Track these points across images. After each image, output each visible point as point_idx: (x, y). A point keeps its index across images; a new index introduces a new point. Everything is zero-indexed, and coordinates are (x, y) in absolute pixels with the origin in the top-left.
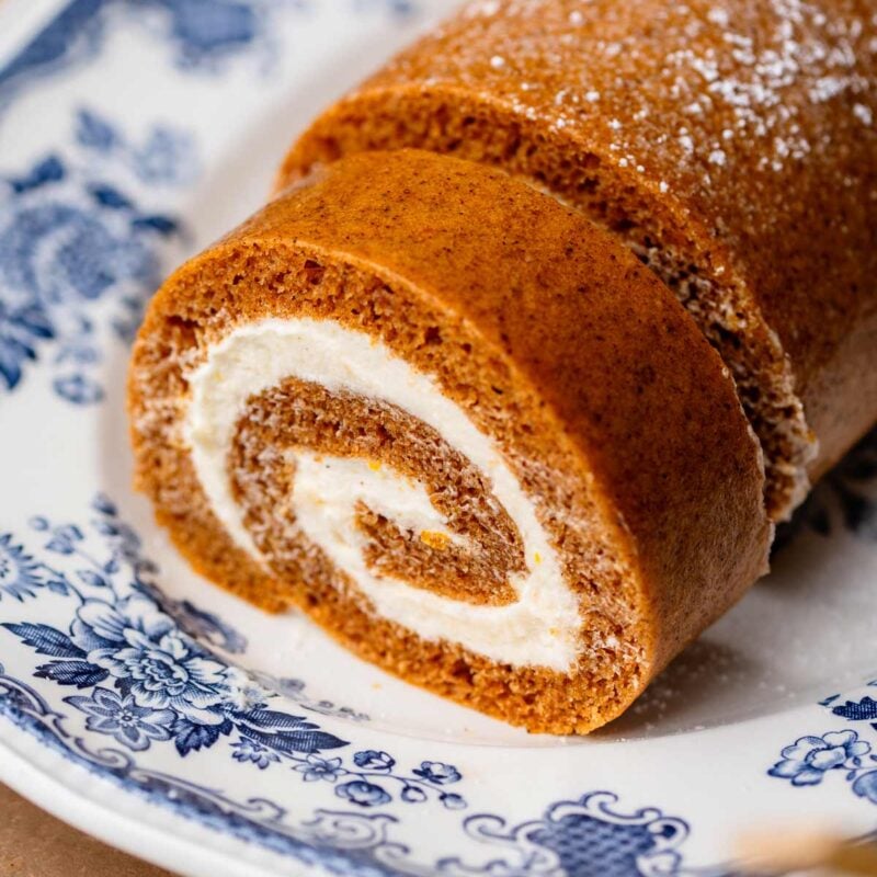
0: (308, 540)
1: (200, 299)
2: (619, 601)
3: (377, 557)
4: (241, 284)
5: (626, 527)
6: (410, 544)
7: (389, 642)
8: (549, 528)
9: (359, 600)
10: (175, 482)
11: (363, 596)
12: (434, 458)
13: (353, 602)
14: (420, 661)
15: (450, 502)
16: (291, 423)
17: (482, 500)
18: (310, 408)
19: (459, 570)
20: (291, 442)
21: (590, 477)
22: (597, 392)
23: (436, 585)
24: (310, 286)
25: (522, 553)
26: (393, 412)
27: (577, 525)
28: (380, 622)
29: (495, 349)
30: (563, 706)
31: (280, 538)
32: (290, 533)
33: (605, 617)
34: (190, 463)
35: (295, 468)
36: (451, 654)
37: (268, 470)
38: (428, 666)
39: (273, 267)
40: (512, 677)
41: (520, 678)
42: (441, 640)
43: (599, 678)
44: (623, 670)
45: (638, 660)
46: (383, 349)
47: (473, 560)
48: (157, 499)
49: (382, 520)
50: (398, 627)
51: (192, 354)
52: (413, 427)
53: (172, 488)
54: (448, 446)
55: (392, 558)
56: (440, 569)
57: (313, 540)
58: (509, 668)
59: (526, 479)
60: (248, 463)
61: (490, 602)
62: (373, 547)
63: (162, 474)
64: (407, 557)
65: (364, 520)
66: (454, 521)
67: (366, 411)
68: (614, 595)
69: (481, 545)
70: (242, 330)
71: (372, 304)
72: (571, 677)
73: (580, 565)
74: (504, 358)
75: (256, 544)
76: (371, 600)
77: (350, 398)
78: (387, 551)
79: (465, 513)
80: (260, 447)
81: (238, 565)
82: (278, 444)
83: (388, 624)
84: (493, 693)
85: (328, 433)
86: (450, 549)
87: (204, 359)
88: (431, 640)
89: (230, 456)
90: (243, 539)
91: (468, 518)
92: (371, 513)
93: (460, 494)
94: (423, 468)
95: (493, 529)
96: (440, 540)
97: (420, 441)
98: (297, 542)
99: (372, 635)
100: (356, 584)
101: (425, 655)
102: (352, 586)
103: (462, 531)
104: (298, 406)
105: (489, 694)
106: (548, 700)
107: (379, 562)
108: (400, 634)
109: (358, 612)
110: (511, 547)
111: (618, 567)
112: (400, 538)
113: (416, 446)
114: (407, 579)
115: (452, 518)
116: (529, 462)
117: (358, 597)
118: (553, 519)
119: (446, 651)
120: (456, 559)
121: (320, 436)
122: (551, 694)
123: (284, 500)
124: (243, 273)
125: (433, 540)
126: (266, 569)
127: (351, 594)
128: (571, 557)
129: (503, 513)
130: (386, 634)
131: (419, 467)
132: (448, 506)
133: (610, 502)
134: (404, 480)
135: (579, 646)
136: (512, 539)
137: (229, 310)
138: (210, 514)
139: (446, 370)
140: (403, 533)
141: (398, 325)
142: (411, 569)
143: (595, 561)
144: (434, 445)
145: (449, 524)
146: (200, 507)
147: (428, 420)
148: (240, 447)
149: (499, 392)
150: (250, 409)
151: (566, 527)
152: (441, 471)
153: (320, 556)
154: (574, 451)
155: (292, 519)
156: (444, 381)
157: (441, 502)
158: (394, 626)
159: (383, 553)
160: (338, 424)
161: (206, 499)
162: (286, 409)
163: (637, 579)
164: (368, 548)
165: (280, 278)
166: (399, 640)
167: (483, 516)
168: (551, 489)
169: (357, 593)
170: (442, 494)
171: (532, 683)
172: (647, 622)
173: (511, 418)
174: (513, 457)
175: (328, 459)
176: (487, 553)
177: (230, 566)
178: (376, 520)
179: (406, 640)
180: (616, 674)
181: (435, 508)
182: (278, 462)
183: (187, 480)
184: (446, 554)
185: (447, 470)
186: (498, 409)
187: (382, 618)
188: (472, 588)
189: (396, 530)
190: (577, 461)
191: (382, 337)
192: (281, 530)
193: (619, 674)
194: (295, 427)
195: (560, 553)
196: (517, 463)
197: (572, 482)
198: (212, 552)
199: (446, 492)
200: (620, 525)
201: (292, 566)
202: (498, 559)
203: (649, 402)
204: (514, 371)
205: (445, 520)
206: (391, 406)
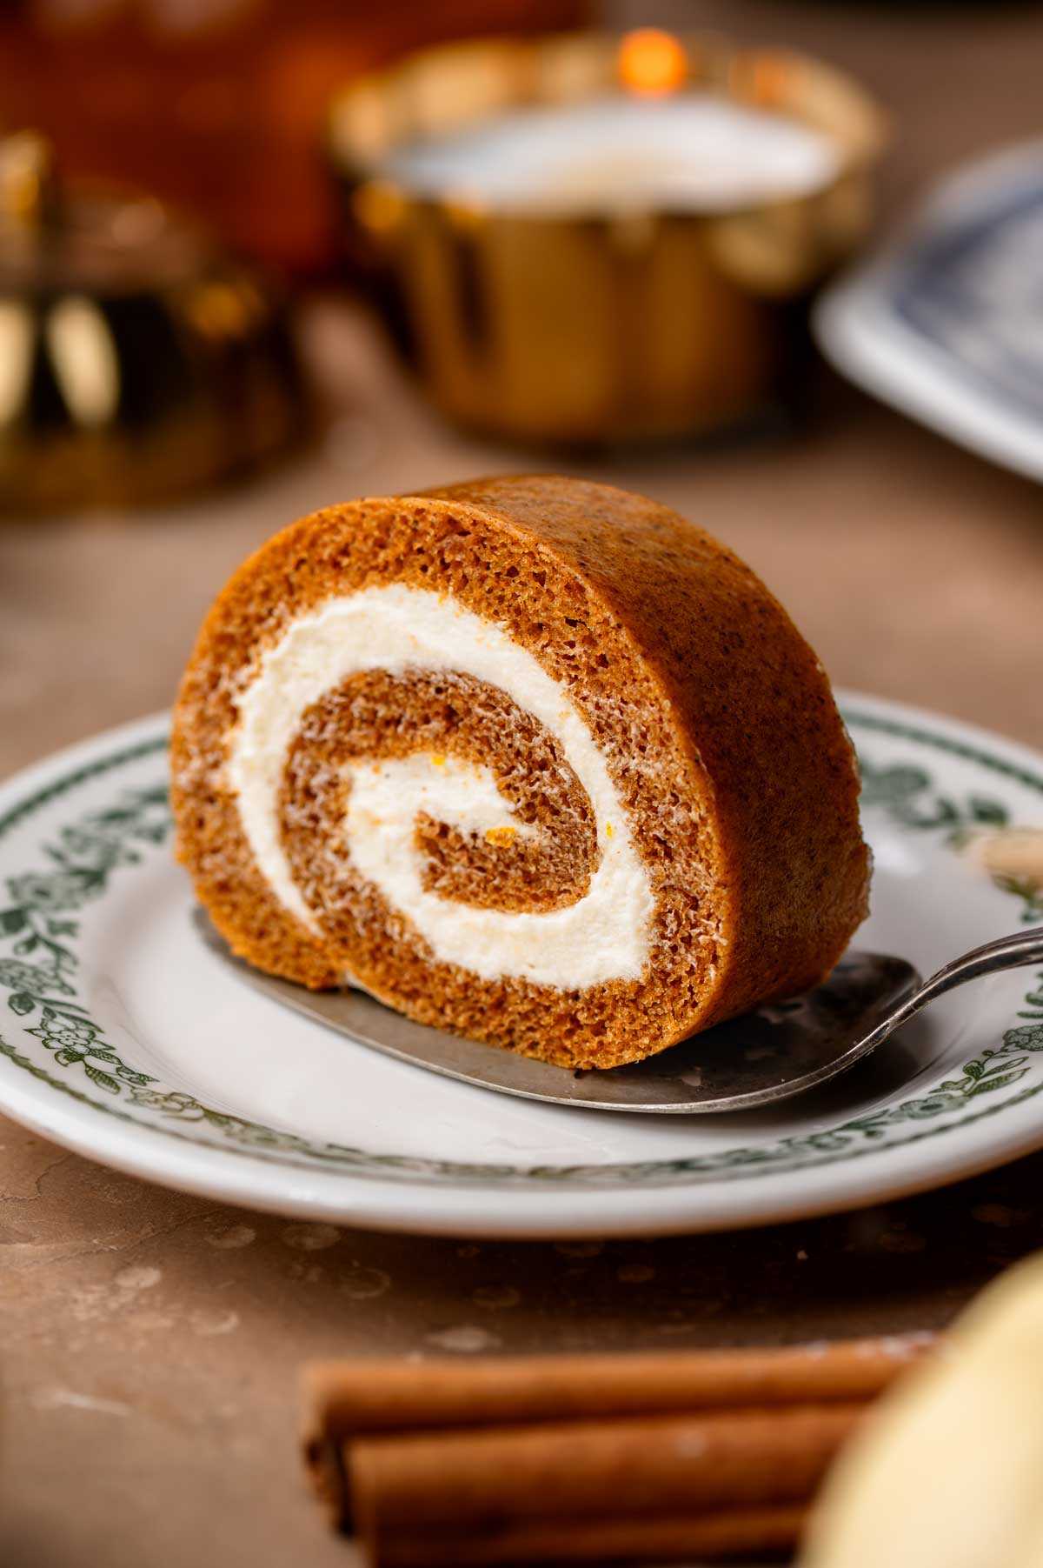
0: (361, 878)
1: (257, 600)
2: (694, 864)
3: (435, 880)
4: (304, 568)
5: (704, 766)
6: (473, 851)
7: (448, 991)
8: (621, 784)
9: (415, 944)
10: (219, 842)
11: (420, 937)
12: (503, 732)
13: (409, 945)
14: (482, 1011)
15: (517, 785)
16: (349, 729)
17: (554, 774)
18: (371, 705)
19: (526, 874)
20: (347, 754)
21: (667, 704)
22: (680, 636)
23: (499, 900)
24: (377, 549)
25: (595, 831)
26: (461, 683)
27: (651, 770)
28: (438, 967)
29: (570, 571)
30: (633, 1027)
31: (331, 885)
32: (342, 875)
33: (681, 890)
34: (235, 811)
35: (349, 789)
36: (516, 991)
37: (321, 798)
38: (489, 1014)
39: (338, 538)
40: (580, 1005)
41: (589, 1002)
42: (503, 976)
43: (673, 977)
44: (699, 959)
45: (715, 937)
46: (452, 604)
47: (541, 853)
48: (200, 870)
49: (444, 830)
50: (459, 969)
51: (244, 673)
52: (483, 697)
53: (215, 851)
54: (519, 710)
55: (453, 876)
56: (504, 875)
57: (368, 876)
58: (575, 996)
59: (598, 725)
60: (299, 796)
61: (559, 904)
62: (433, 868)
63: (205, 835)
64: (469, 870)
65: (424, 834)
66: (522, 809)
67: (432, 690)
68: (690, 856)
69: (550, 832)
70: (301, 623)
71: (441, 552)
72: (643, 982)
73: (653, 823)
74: (582, 581)
75: (305, 899)
76: (429, 942)
77: (415, 678)
78: (447, 869)
79: (534, 795)
80: (313, 771)
81: (284, 933)
82: (334, 760)
83: (448, 969)
84: (560, 1031)
85: (389, 732)
86: (516, 845)
87: (256, 676)
88: (493, 979)
89: (282, 792)
90: (290, 897)
91: (537, 801)
92: (432, 824)
93: (530, 771)
94: (491, 749)
95: (564, 808)
96: (506, 835)
97: (490, 714)
98: (350, 883)
99: (431, 988)
100: (413, 924)
101: (486, 1000)
102: (408, 928)
103: (530, 820)
104: (359, 706)
105: (556, 1033)
106: (619, 1022)
107: (438, 885)
108: (461, 979)
109: (415, 960)
110: (583, 824)
111: (694, 816)
112: (464, 847)
113: (484, 721)
114: (468, 900)
115: (520, 804)
116: (602, 701)
117: (415, 939)
118: (626, 770)
119: (509, 990)
120: (522, 857)
121: (380, 737)
122: (622, 1014)
123: (336, 832)
124: (304, 555)
125: (498, 838)
126: (315, 929)
127: (407, 937)
128: (644, 816)
129: (576, 784)
130: (445, 983)
131: (486, 749)
132: (516, 789)
133: (687, 734)
134: (471, 769)
135: (651, 936)
136: (584, 815)
137: (288, 603)
138: (256, 871)
139: (518, 611)
140: (467, 839)
141: (469, 570)
142: (473, 886)
143: (670, 814)
144: (503, 714)
145: (516, 813)
146: (245, 864)
147: (498, 682)
148: (291, 777)
149: (572, 623)
150: (305, 724)
151: (640, 776)
152: (510, 746)
153: (375, 895)
154: (651, 678)
155: (343, 853)
156: (515, 625)
157: (508, 787)
158: (453, 970)
159: (443, 873)
160: (401, 716)
161: (252, 855)
162: (345, 714)
163: (714, 827)
164: (426, 870)
165: (345, 552)
166: (458, 986)
167: (552, 792)
168: (625, 731)
169: (414, 935)
170: (511, 776)
171: (602, 1007)
172: (725, 886)
173: (585, 652)
174: (584, 699)
175: (389, 766)
176: (557, 840)
177: (275, 937)
178: (437, 830)
179: (466, 986)
180: (692, 967)
181: (502, 795)
182: (333, 784)
183: (232, 834)
184: (512, 853)
185: (517, 744)
186: (572, 645)
187: (441, 962)
188: (539, 892)
189: (459, 837)
190: (655, 688)
191: (451, 589)
192: (333, 873)
193: (695, 965)
194: (354, 733)
195: (632, 813)
196: (590, 707)
197: (648, 714)
198: (255, 925)
199: (515, 772)
200: (697, 761)
201: (344, 917)
202: (568, 845)
203: (736, 663)
204: (590, 593)
205: (512, 807)
206: (460, 676)
